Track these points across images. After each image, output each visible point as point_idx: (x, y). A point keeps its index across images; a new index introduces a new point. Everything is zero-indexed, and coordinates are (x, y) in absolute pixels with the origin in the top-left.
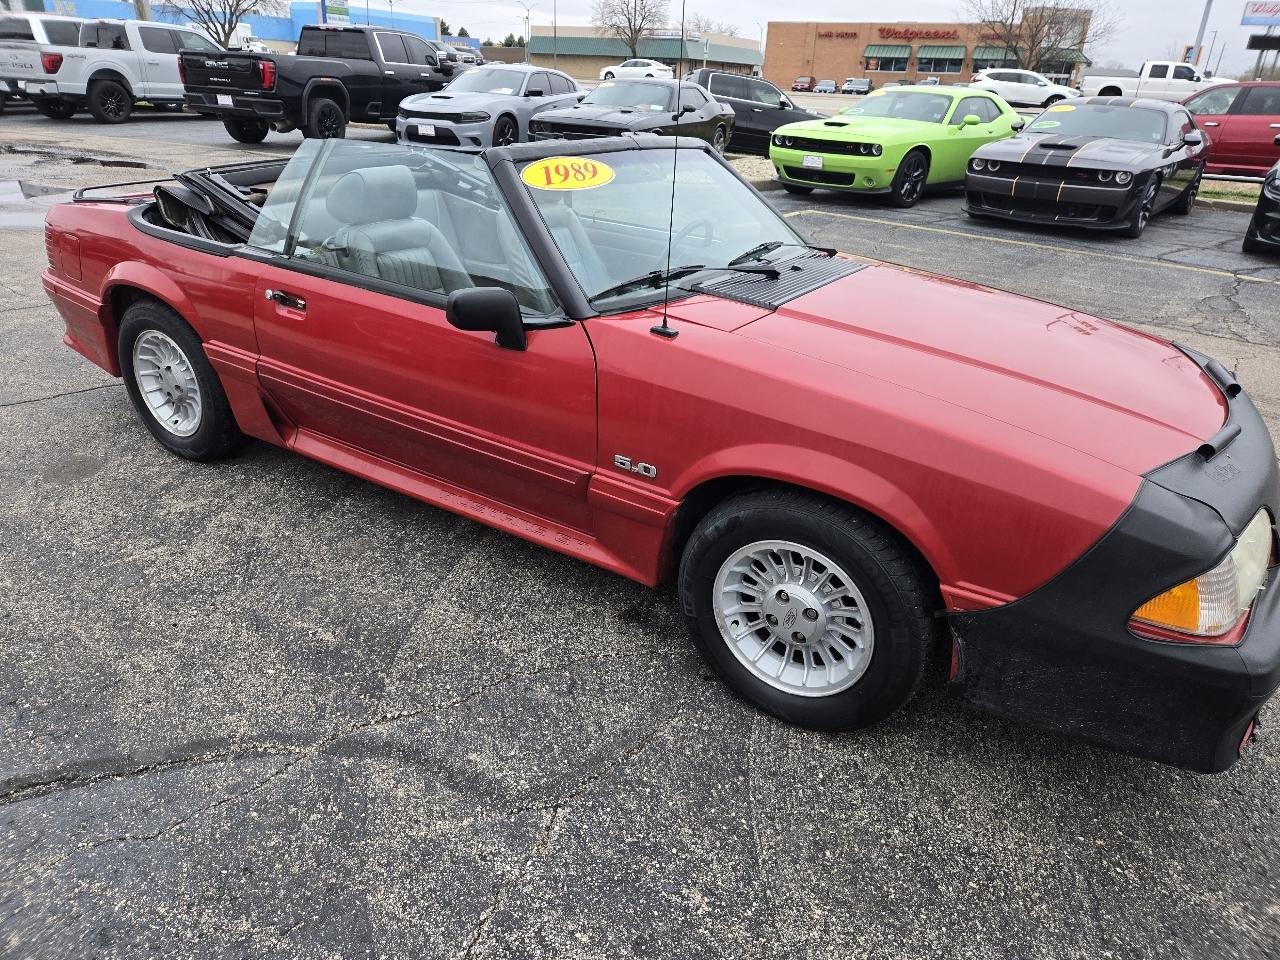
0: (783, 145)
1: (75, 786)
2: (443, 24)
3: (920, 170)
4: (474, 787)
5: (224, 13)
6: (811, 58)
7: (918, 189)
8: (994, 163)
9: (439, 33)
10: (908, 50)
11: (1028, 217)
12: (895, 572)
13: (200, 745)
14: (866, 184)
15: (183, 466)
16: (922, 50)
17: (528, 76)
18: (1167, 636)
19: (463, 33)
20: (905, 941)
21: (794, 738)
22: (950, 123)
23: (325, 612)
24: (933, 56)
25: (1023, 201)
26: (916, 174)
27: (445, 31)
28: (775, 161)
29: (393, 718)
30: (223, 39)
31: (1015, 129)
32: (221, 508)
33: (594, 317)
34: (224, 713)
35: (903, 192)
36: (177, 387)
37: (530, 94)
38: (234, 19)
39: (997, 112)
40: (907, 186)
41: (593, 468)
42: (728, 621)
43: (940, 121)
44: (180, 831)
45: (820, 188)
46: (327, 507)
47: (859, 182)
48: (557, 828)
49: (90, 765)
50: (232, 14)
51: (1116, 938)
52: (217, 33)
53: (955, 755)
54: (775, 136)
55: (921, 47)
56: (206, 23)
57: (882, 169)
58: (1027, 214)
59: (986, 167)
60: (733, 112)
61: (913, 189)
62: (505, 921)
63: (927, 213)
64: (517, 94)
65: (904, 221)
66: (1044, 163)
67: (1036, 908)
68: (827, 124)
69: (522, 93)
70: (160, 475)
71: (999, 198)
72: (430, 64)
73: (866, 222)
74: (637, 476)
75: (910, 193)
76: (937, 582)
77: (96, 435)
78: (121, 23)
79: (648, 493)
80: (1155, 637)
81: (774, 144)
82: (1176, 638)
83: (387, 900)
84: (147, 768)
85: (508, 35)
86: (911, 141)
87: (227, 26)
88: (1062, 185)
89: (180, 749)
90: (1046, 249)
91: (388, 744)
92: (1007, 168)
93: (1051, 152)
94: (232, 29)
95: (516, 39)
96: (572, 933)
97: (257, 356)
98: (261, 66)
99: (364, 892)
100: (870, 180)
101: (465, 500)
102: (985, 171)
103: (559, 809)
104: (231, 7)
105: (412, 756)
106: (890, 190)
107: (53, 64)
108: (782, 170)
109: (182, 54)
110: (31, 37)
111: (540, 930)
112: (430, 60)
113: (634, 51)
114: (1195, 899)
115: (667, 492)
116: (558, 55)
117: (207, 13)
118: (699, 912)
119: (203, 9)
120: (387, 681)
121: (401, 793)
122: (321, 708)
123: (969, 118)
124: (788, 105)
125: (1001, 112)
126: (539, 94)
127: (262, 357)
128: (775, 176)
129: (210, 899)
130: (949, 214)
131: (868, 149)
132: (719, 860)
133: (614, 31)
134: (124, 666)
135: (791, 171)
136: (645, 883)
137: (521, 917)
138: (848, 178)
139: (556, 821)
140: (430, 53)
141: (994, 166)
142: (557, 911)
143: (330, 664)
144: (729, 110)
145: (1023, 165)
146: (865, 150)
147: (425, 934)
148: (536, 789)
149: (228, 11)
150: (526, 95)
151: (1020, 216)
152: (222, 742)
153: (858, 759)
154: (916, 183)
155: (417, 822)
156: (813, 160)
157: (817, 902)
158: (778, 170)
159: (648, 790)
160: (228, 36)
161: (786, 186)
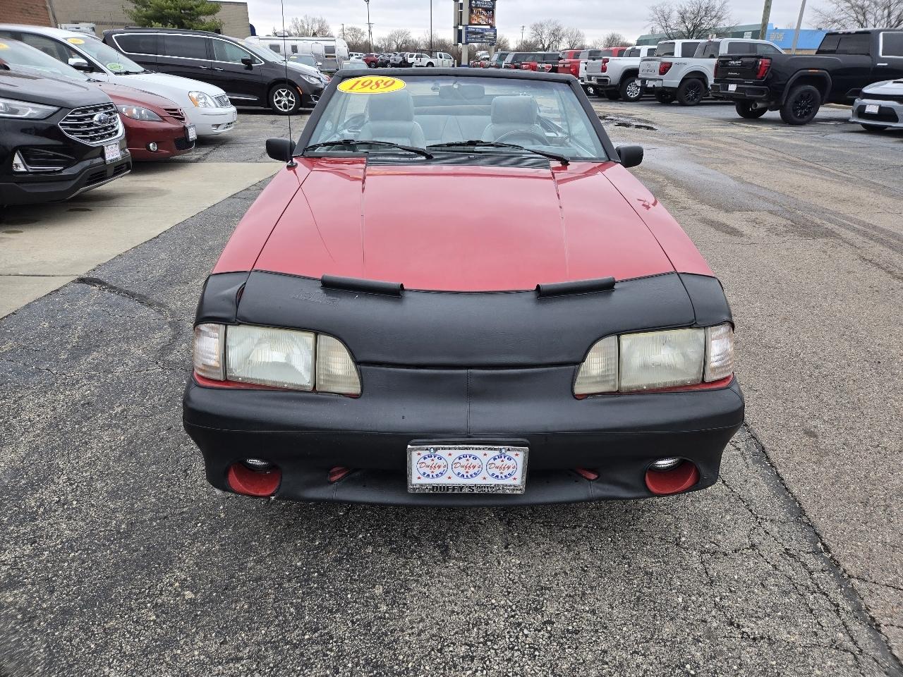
98: (761, 63)
107: (665, 69)
110: (673, 54)
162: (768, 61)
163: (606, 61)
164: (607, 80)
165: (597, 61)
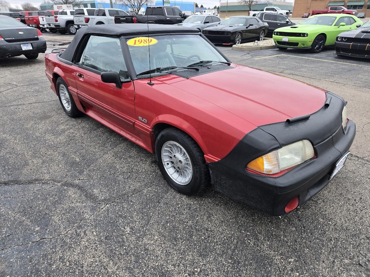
0: (277, 35)
1: (7, 185)
2: (196, 4)
3: (322, 41)
4: (91, 197)
5: (138, 5)
6: (309, 7)
7: (321, 47)
8: (345, 38)
9: (195, 6)
10: (344, 3)
11: (356, 56)
12: (195, 151)
13: (36, 180)
14: (302, 46)
15: (69, 118)
16: (348, 3)
17: (205, 18)
18: (255, 173)
19: (202, 6)
20: (174, 247)
21: (178, 196)
22: (335, 25)
23: (80, 154)
24: (353, 4)
25: (354, 50)
26: (320, 42)
27: (197, 6)
28: (274, 39)
29: (82, 179)
30: (137, 12)
31: (357, 27)
32: (71, 128)
33: (136, 80)
34: (45, 174)
35: (315, 48)
36: (67, 98)
37: (205, 23)
38: (140, 7)
39: (354, 21)
40: (317, 46)
41: (135, 120)
42: (166, 163)
43: (331, 25)
44: (22, 197)
45: (289, 48)
46: (95, 130)
47: (300, 45)
48: (104, 209)
49: (12, 181)
50: (139, 5)
51: (235, 258)
52: (136, 11)
53: (221, 206)
54: (275, 32)
55: (348, 2)
56: (133, 8)
57: (309, 41)
58: (355, 55)
59: (342, 39)
60: (268, 25)
61: (320, 47)
62: (80, 227)
63: (323, 55)
64: (202, 23)
65: (313, 57)
66: (362, 38)
67: (217, 246)
68: (291, 27)
69: (203, 22)
70: (62, 120)
71: (346, 49)
72: (180, 15)
73: (299, 58)
74: (143, 122)
75: (318, 49)
76: (203, 154)
77: (54, 110)
78: (104, 9)
79: (146, 127)
80: (254, 173)
81: (274, 34)
82: (258, 174)
83: (56, 218)
84: (23, 184)
85: (215, 6)
86: (319, 32)
87: (138, 9)
88: (368, 45)
89: (32, 180)
90: (359, 66)
91: (77, 185)
92: (349, 39)
93: (365, 34)
94: (139, 9)
95: (217, 7)
96: (93, 232)
97: (77, 90)
98: (133, 19)
99: (52, 216)
100: (304, 45)
101: (118, 129)
102: (342, 41)
103: (107, 205)
104: (139, 3)
105: (80, 188)
106: (311, 48)
107: (87, 20)
108: (276, 42)
109: (116, 16)
110: (84, 14)
111: (86, 230)
112: (180, 14)
113: (250, 8)
114: (268, 252)
115: (149, 127)
116: (228, 11)
117: (134, 5)
118: (126, 232)
119: (132, 4)
120: (85, 171)
121: (73, 196)
122: (66, 175)
123: (342, 24)
124: (289, 22)
125: (356, 22)
126: (208, 22)
127: (78, 91)
128: (274, 44)
129: (20, 212)
130: (331, 55)
131: (304, 35)
132: (139, 222)
133: (244, 2)
134: (30, 161)
135: (279, 42)
136: (118, 224)
137: (83, 227)
138: (297, 44)
139: (104, 207)
140: (180, 13)
141: (345, 39)
142: (92, 227)
143: (75, 165)
144: (266, 24)
145: (355, 38)
146: (302, 35)
147: (60, 226)
148: (105, 199)
149: (139, 4)
150: (204, 23)
151: (353, 55)
152: (41, 180)
153: (192, 203)
154: (321, 45)
155: (73, 203)
156: (285, 39)
157: (158, 235)
158: (275, 42)
159: (132, 203)
160: (138, 11)
161: (278, 47)
162: (136, 18)
163: (56, 17)
164: (59, 26)
165: (51, 17)
